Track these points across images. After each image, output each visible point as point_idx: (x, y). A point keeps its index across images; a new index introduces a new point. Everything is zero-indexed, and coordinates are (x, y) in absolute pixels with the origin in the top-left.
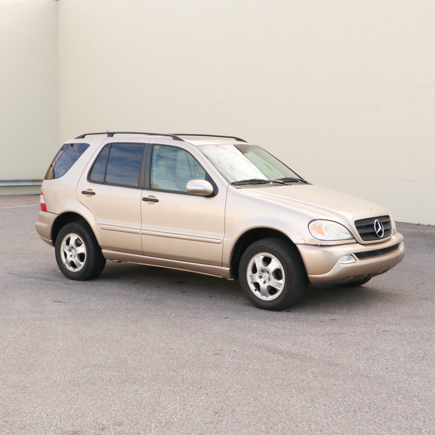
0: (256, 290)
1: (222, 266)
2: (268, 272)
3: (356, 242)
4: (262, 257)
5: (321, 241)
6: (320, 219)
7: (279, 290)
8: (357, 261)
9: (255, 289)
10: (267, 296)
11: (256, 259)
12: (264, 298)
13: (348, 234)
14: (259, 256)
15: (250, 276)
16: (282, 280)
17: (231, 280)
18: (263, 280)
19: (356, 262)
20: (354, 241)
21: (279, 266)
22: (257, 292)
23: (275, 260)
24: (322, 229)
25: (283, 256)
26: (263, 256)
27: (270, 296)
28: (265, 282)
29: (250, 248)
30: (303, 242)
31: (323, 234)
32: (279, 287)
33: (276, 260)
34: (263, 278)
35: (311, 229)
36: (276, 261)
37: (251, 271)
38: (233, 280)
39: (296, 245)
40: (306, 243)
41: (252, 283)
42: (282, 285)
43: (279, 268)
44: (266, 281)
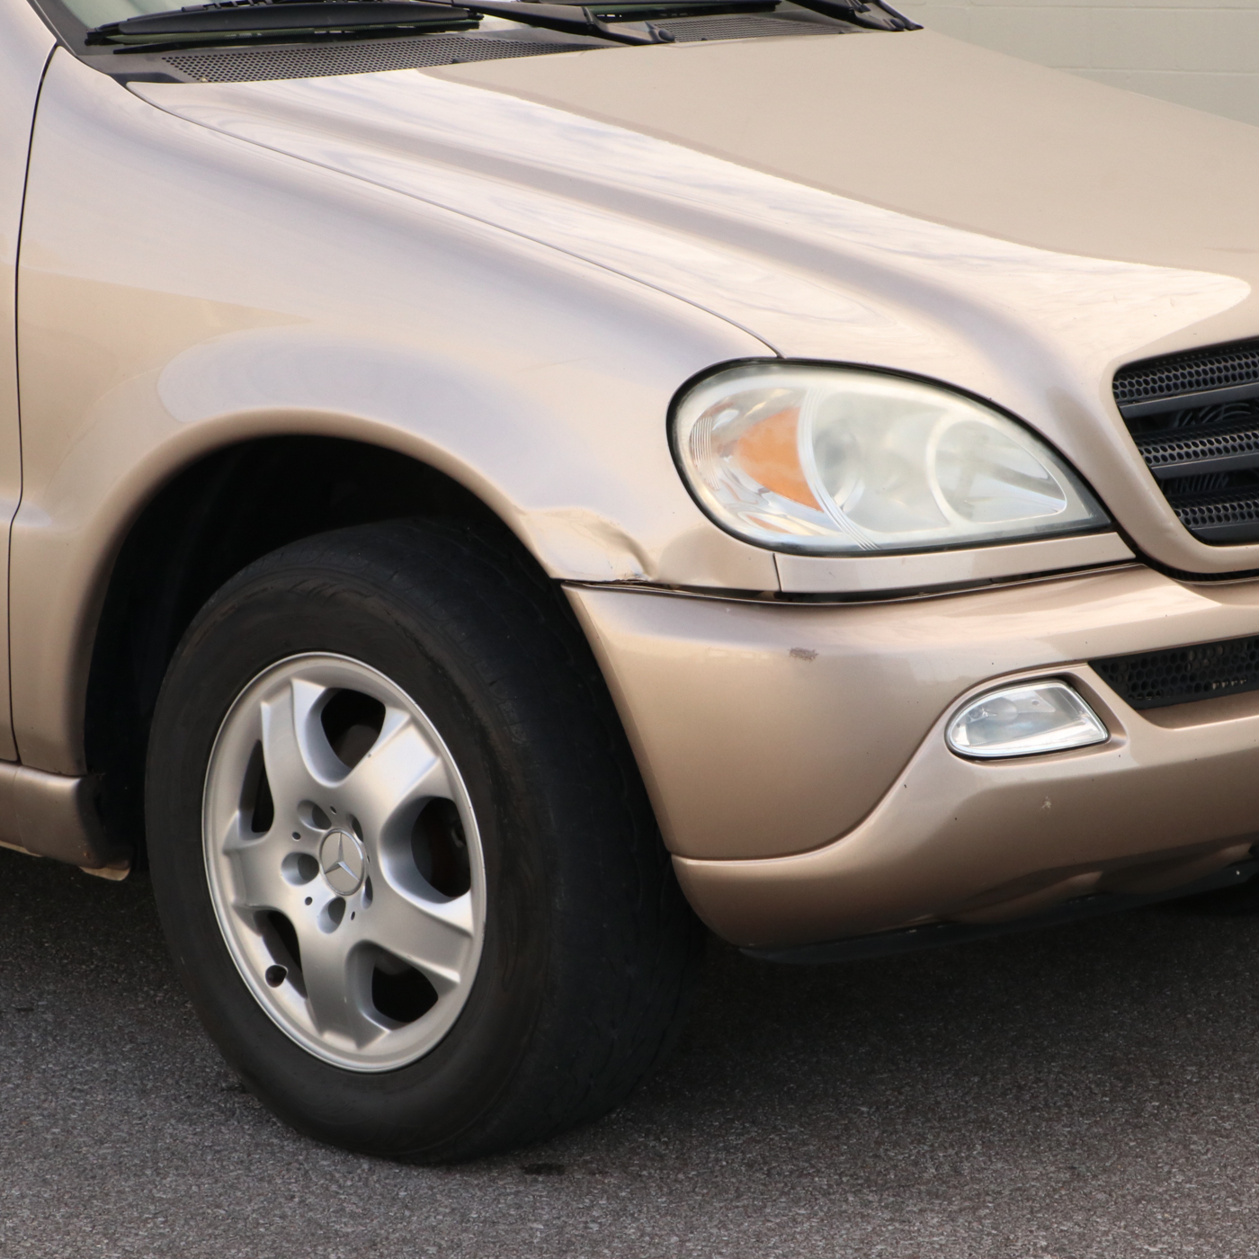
0: (275, 977)
1: (18, 762)
2: (357, 827)
3: (1130, 554)
4: (308, 694)
5: (779, 556)
6: (782, 362)
7: (448, 985)
8: (1120, 729)
9: (272, 963)
10: (362, 1036)
11: (265, 707)
12: (335, 1049)
13: (1049, 487)
14: (287, 684)
15: (227, 853)
16: (465, 900)
17: (105, 874)
18: (321, 890)
19: (1115, 745)
20: (1110, 546)
21: (442, 775)
22: (286, 991)
23: (405, 717)
24: (788, 454)
25: (467, 688)
26: (314, 678)
27: (387, 1031)
28: (336, 910)
29: (218, 607)
30: (625, 567)
31: (800, 493)
32: (448, 961)
33: (414, 721)
34: (320, 877)
35: (692, 452)
36: (412, 732)
37: (237, 814)
38: (121, 876)
39: (565, 588)
40: (650, 579)
41: (242, 911)
42: (466, 942)
43: (446, 793)
44: (349, 899)
